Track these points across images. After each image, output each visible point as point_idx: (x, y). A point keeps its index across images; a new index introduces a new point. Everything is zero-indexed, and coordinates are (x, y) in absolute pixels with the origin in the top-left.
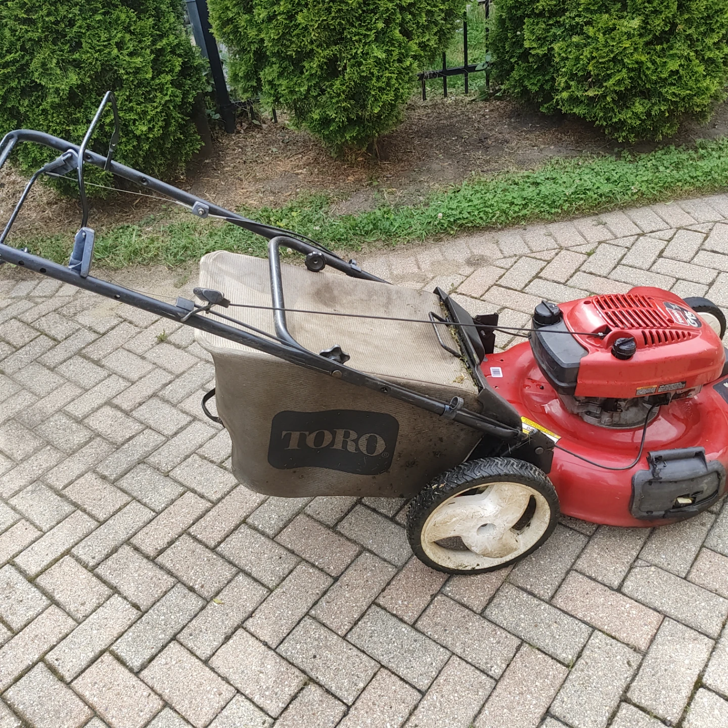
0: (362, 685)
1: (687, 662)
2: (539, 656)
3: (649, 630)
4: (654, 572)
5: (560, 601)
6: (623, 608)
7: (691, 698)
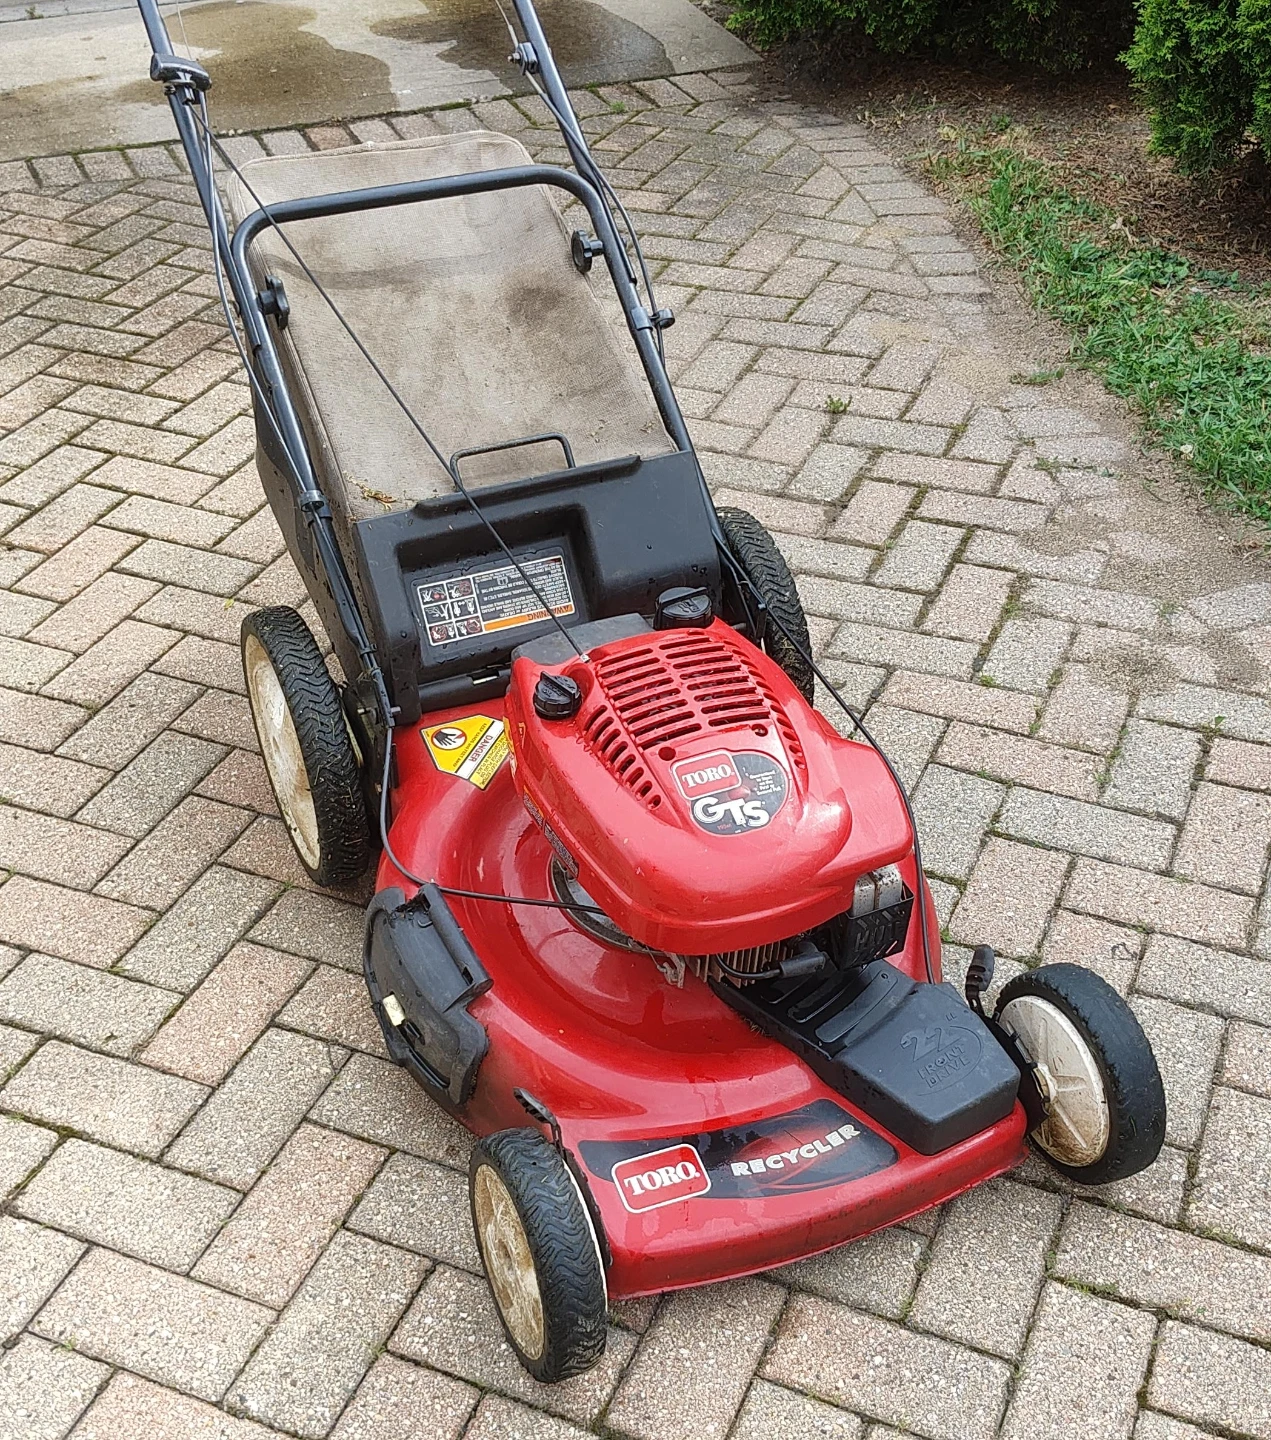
0: (84, 757)
1: (112, 1115)
2: (131, 931)
3: (183, 1064)
4: (318, 1071)
5: (245, 950)
6: (230, 1028)
7: (40, 1123)
